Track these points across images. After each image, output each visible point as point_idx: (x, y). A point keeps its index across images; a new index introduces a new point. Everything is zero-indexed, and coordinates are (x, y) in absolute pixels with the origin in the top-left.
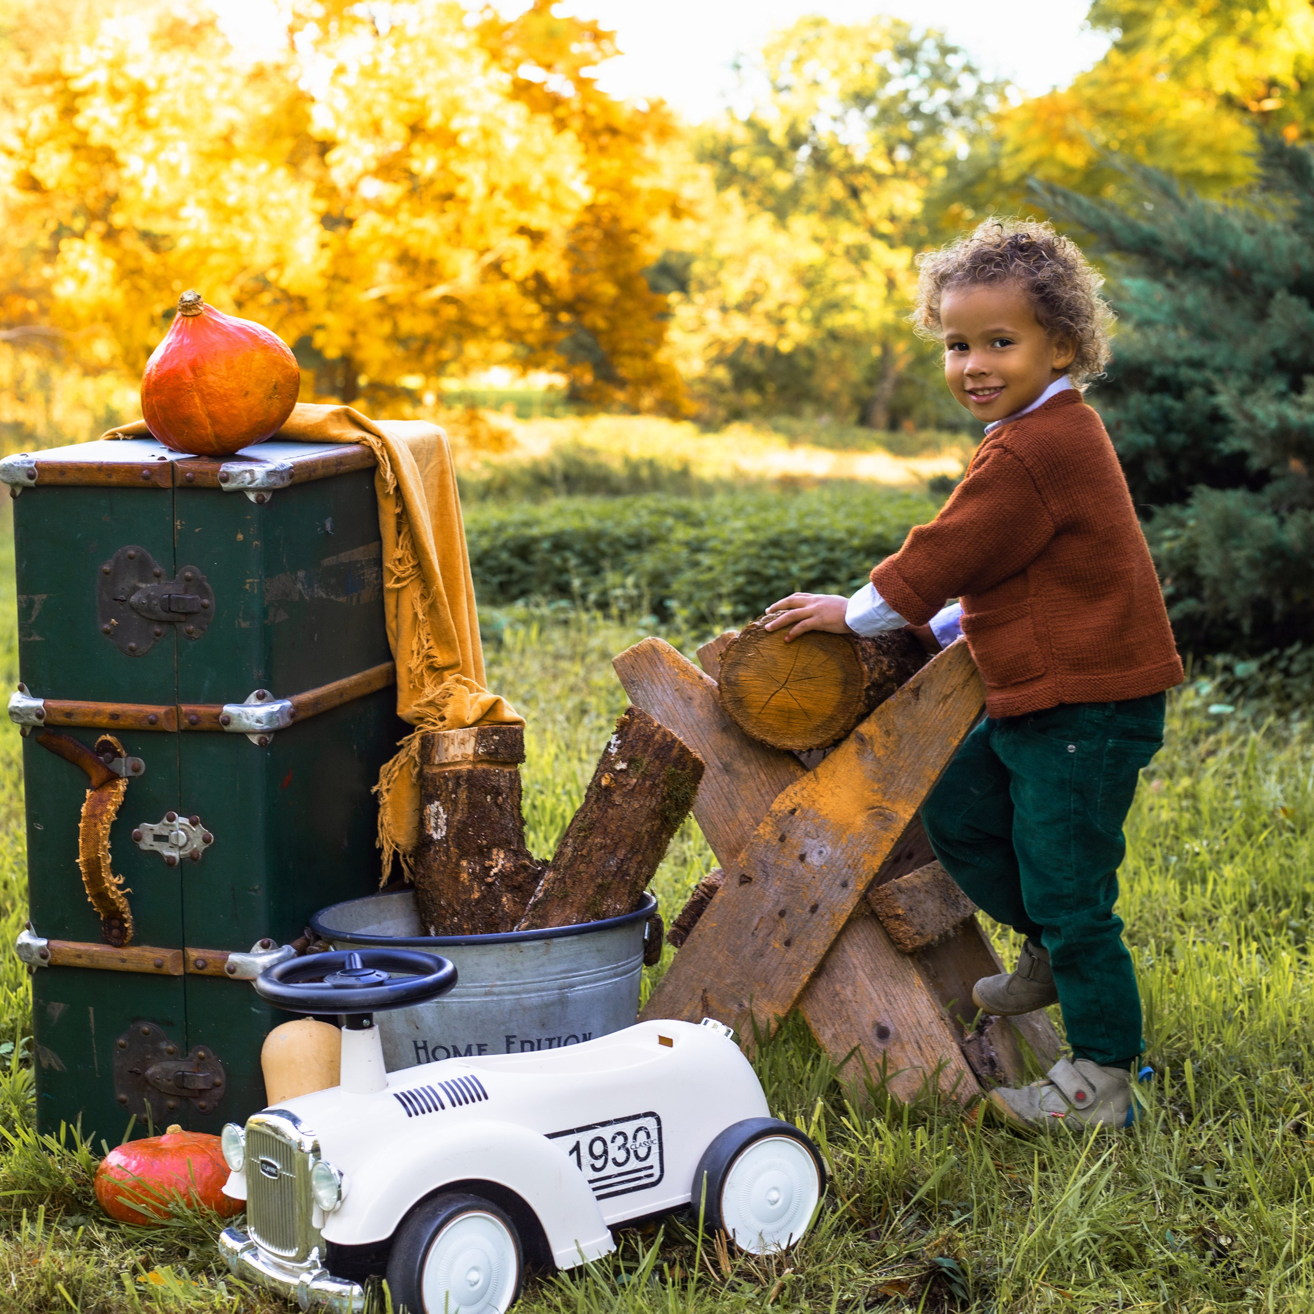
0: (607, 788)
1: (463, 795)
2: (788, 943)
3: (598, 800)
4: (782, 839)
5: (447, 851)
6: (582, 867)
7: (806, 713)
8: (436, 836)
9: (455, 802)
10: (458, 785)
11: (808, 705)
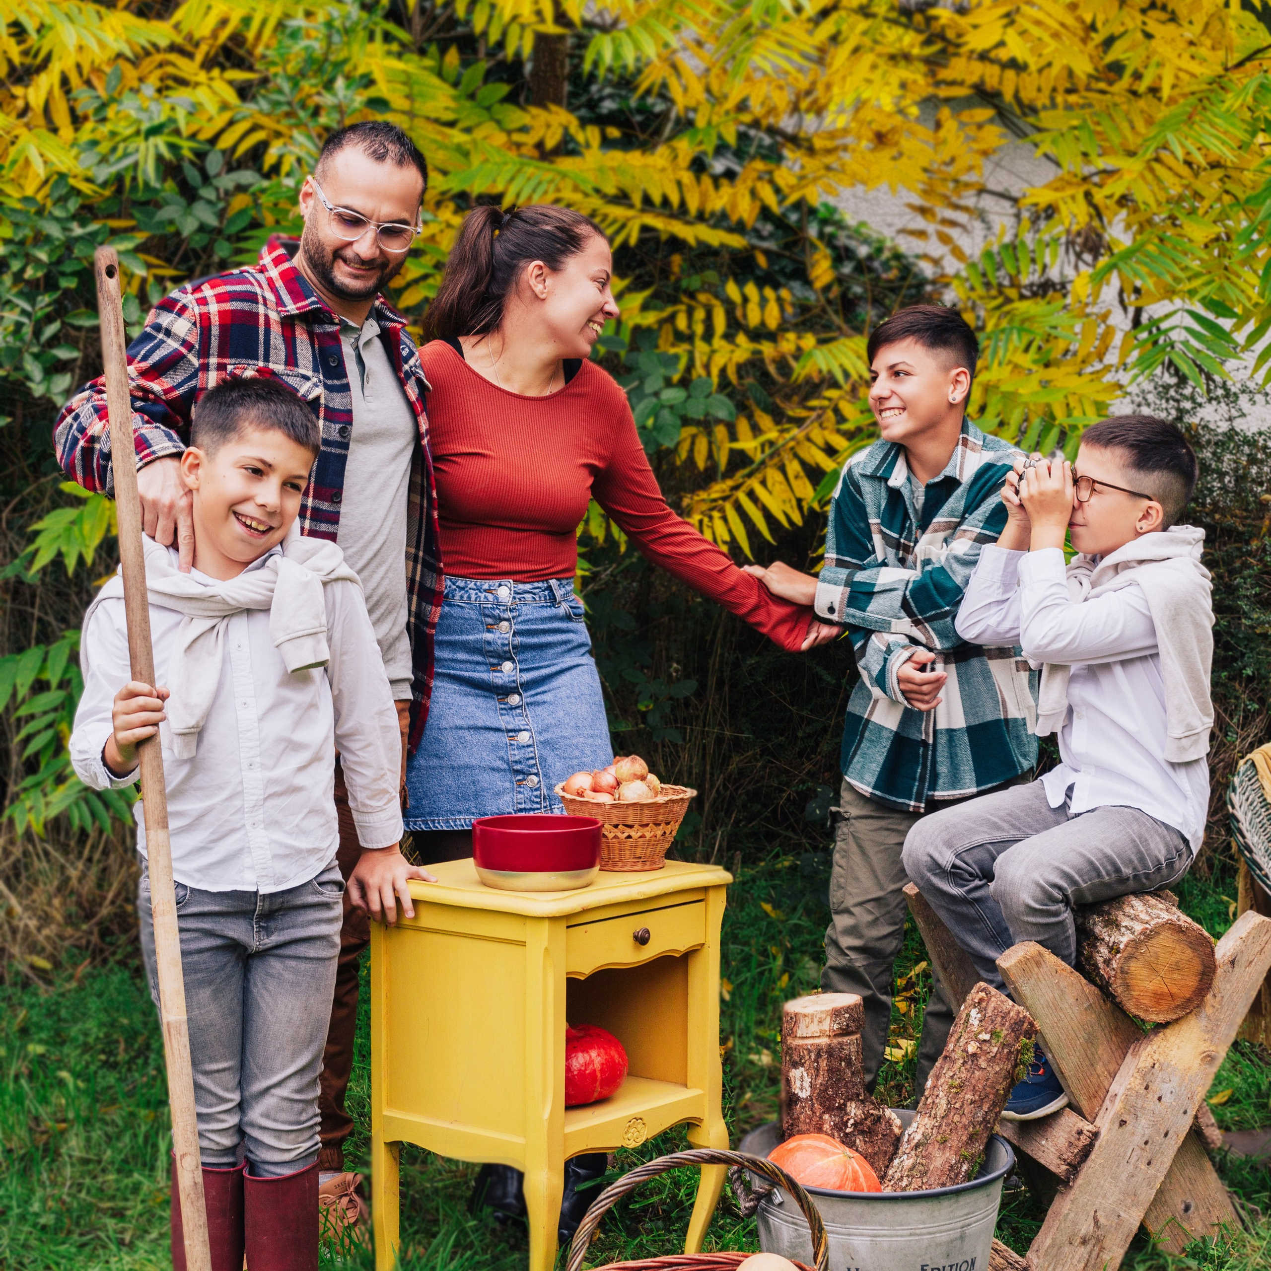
0: (974, 1055)
1: (824, 1064)
2: (1149, 1163)
3: (964, 1063)
4: (1147, 1088)
5: (812, 1108)
6: (957, 1118)
7: (1172, 995)
8: (803, 1095)
9: (817, 1069)
10: (819, 1055)
11: (1175, 990)
